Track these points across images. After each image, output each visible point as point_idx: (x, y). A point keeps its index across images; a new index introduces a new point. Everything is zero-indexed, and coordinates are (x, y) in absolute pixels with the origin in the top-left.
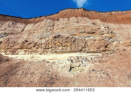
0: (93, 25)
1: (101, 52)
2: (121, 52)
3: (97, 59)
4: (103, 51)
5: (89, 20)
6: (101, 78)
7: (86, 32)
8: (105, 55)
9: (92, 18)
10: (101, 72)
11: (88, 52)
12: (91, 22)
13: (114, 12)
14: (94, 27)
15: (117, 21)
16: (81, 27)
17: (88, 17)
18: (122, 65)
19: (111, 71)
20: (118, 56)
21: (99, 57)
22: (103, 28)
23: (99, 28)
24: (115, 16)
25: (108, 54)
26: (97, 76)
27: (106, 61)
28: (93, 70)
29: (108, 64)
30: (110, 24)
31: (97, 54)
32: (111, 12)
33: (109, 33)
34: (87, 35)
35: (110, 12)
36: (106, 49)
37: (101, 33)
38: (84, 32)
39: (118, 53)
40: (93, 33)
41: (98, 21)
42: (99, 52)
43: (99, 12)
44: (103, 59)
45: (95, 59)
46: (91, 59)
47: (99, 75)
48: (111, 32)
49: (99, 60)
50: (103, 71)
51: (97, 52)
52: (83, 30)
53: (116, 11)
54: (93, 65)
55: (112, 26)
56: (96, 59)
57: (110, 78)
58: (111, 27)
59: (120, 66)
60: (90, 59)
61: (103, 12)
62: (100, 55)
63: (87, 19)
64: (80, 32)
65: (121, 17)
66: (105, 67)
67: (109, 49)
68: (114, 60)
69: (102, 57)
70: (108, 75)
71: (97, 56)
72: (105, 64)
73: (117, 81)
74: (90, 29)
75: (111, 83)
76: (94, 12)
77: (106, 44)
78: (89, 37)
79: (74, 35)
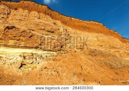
0: (54, 25)
1: (56, 51)
2: (73, 53)
3: (52, 57)
5: (51, 19)
6: (51, 75)
7: (46, 29)
8: (60, 54)
9: (55, 18)
10: (52, 70)
11: (44, 50)
12: (52, 22)
13: (73, 18)
14: (54, 27)
15: (74, 27)
16: (42, 24)
17: (51, 16)
18: (71, 64)
19: (61, 69)
20: (69, 56)
21: (54, 56)
22: (62, 29)
23: (58, 29)
24: (74, 22)
25: (62, 53)
26: (48, 74)
27: (60, 60)
28: (46, 68)
29: (60, 63)
30: (68, 28)
31: (52, 52)
32: (72, 17)
33: (66, 35)
34: (47, 33)
35: (70, 17)
37: (60, 34)
38: (44, 30)
39: (70, 54)
40: (53, 32)
41: (59, 23)
42: (55, 51)
43: (62, 14)
44: (57, 58)
45: (50, 58)
46: (46, 56)
47: (50, 73)
48: (68, 35)
49: (54, 58)
50: (54, 69)
51: (53, 51)
52: (43, 28)
53: (75, 18)
54: (46, 62)
55: (70, 29)
57: (59, 75)
58: (69, 31)
59: (69, 64)
61: (65, 16)
62: (55, 53)
63: (50, 17)
64: (40, 28)
65: (78, 24)
66: (57, 65)
68: (66, 59)
69: (56, 56)
70: (58, 73)
71: (53, 55)
72: (58, 62)
73: (64, 78)
74: (50, 28)
75: (59, 80)
76: (57, 13)
78: (48, 35)
79: (33, 30)
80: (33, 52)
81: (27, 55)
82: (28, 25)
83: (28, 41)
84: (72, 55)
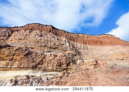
1: (62, 71)
2: (84, 72)
3: (55, 79)
4: (64, 69)
7: (47, 46)
8: (66, 75)
11: (45, 71)
25: (69, 73)
31: (56, 73)
33: (73, 50)
36: (69, 67)
37: (65, 49)
41: (64, 38)
46: (47, 79)
48: (75, 49)
49: (57, 80)
51: (57, 71)
52: (44, 44)
56: (53, 80)
60: (45, 80)
62: (60, 74)
64: (40, 45)
67: (71, 68)
68: (74, 80)
69: (61, 77)
71: (56, 76)
74: (52, 44)
77: (68, 62)
78: (50, 52)
79: (32, 48)
80: (29, 75)
81: (20, 78)
82: (27, 43)
83: (22, 60)
84: (83, 74)
